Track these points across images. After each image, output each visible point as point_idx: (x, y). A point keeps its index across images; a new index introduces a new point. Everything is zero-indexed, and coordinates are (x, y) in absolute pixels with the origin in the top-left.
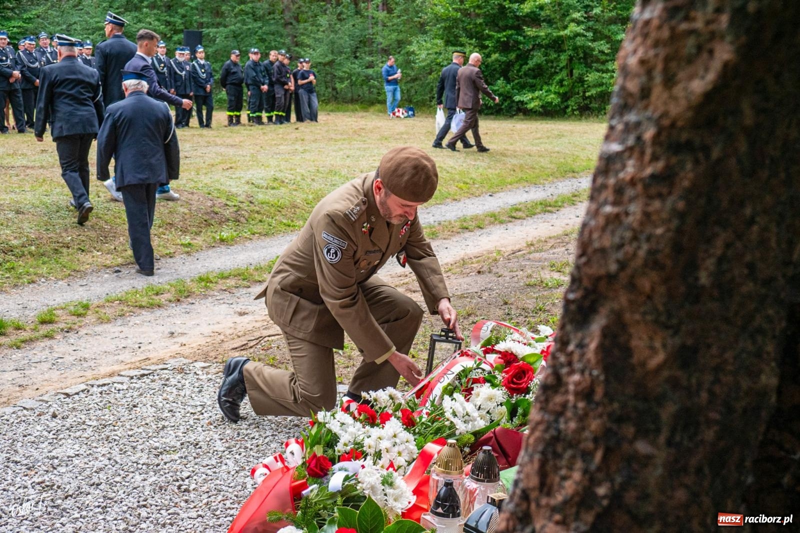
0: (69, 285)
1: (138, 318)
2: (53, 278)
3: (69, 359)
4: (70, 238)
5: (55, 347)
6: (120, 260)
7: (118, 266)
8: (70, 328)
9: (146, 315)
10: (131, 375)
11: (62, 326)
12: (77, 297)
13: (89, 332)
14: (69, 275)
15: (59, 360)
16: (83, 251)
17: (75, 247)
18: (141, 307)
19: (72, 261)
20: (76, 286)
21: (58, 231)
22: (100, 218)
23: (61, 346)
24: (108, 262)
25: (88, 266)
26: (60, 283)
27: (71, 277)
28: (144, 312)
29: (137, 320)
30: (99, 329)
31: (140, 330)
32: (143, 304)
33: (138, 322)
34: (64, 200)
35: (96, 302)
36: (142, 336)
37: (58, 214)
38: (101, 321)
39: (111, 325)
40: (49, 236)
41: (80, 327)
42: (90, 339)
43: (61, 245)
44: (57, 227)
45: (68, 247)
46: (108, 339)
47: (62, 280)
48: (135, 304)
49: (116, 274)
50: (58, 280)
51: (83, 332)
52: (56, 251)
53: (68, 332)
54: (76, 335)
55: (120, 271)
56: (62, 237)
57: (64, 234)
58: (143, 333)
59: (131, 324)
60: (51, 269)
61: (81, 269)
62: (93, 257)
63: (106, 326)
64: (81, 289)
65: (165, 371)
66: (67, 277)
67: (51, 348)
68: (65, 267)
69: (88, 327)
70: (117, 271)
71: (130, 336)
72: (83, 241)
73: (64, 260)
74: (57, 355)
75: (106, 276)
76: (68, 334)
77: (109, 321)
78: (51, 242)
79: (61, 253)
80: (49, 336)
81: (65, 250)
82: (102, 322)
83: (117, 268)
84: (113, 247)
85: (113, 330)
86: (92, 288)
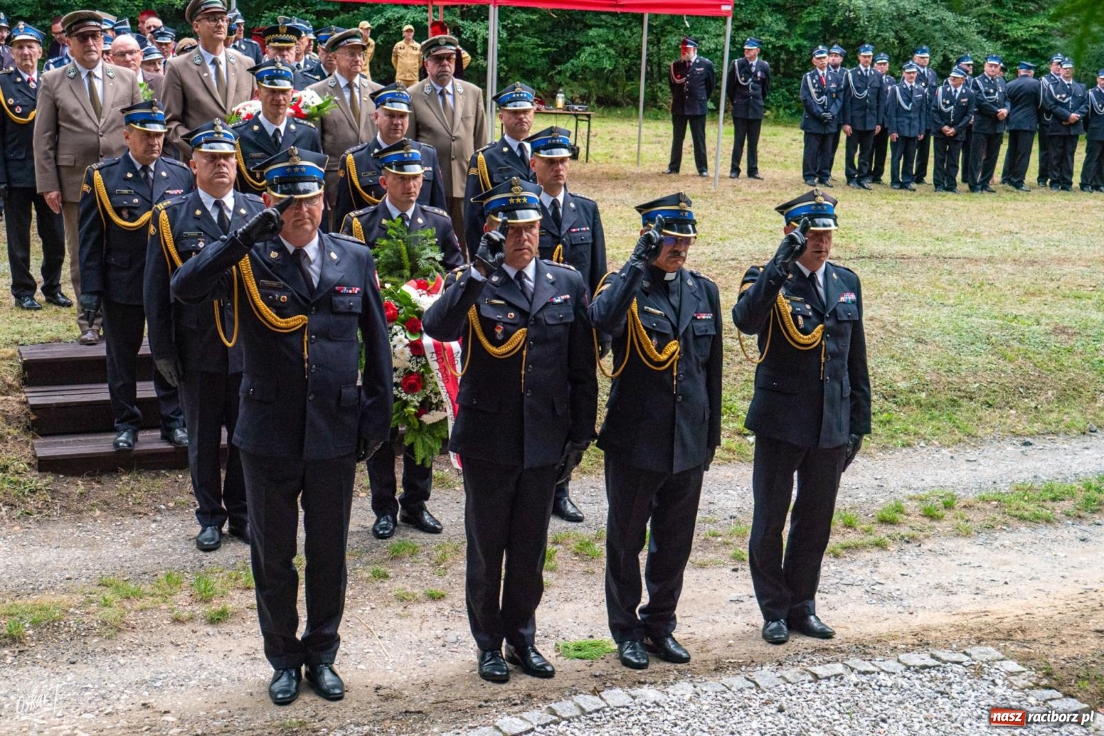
0: (952, 457)
1: (1010, 535)
2: (936, 443)
3: (890, 586)
4: (977, 385)
5: (882, 563)
6: (1037, 427)
7: (1031, 435)
8: (913, 537)
9: (1025, 533)
10: (910, 664)
11: (904, 531)
12: (955, 479)
13: (937, 548)
14: (960, 441)
15: (877, 588)
16: (990, 406)
17: (982, 399)
18: (1022, 519)
19: (969, 419)
20: (961, 460)
21: (963, 374)
22: (1029, 358)
23: (888, 565)
24: (1020, 428)
25: (989, 430)
26: (944, 451)
27: (962, 444)
28: (1023, 529)
29: (1006, 538)
30: (950, 544)
31: (1004, 558)
32: (1026, 514)
33: (1007, 543)
34: (987, 326)
35: (971, 497)
36: (1002, 568)
37: (972, 348)
38: (959, 533)
39: (969, 541)
40: (950, 380)
41: (927, 537)
42: (932, 559)
43: (963, 394)
44: (964, 367)
45: (971, 399)
46: (954, 564)
47: (949, 446)
48: (1013, 513)
49: (1024, 448)
50: (943, 446)
51: (928, 545)
52: (954, 403)
53: (908, 542)
54: (917, 549)
55: (1031, 444)
56: (967, 382)
57: (969, 379)
58: (1006, 563)
59: (997, 544)
60: (938, 429)
61: (980, 433)
62: (1002, 417)
63: (961, 541)
64: (966, 466)
65: (956, 668)
66: (955, 443)
67: (876, 565)
68: (958, 427)
69: (937, 539)
70: (1026, 444)
71: (986, 565)
72: (994, 391)
73: (961, 416)
74: (877, 578)
75: (1010, 448)
76: (906, 545)
77: (968, 534)
78: (948, 389)
79: (960, 406)
80: (880, 545)
81: (965, 402)
82: (958, 535)
83: (1028, 439)
84: (1033, 405)
85: (967, 550)
86: (981, 468)
